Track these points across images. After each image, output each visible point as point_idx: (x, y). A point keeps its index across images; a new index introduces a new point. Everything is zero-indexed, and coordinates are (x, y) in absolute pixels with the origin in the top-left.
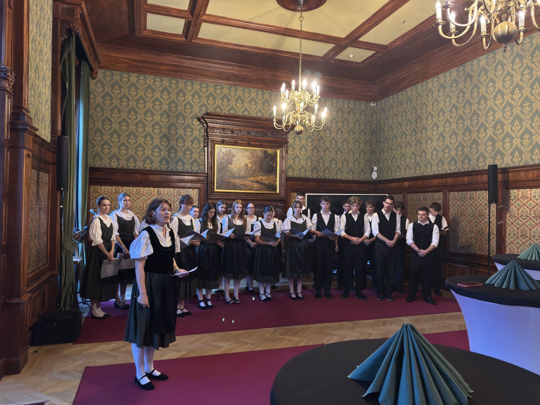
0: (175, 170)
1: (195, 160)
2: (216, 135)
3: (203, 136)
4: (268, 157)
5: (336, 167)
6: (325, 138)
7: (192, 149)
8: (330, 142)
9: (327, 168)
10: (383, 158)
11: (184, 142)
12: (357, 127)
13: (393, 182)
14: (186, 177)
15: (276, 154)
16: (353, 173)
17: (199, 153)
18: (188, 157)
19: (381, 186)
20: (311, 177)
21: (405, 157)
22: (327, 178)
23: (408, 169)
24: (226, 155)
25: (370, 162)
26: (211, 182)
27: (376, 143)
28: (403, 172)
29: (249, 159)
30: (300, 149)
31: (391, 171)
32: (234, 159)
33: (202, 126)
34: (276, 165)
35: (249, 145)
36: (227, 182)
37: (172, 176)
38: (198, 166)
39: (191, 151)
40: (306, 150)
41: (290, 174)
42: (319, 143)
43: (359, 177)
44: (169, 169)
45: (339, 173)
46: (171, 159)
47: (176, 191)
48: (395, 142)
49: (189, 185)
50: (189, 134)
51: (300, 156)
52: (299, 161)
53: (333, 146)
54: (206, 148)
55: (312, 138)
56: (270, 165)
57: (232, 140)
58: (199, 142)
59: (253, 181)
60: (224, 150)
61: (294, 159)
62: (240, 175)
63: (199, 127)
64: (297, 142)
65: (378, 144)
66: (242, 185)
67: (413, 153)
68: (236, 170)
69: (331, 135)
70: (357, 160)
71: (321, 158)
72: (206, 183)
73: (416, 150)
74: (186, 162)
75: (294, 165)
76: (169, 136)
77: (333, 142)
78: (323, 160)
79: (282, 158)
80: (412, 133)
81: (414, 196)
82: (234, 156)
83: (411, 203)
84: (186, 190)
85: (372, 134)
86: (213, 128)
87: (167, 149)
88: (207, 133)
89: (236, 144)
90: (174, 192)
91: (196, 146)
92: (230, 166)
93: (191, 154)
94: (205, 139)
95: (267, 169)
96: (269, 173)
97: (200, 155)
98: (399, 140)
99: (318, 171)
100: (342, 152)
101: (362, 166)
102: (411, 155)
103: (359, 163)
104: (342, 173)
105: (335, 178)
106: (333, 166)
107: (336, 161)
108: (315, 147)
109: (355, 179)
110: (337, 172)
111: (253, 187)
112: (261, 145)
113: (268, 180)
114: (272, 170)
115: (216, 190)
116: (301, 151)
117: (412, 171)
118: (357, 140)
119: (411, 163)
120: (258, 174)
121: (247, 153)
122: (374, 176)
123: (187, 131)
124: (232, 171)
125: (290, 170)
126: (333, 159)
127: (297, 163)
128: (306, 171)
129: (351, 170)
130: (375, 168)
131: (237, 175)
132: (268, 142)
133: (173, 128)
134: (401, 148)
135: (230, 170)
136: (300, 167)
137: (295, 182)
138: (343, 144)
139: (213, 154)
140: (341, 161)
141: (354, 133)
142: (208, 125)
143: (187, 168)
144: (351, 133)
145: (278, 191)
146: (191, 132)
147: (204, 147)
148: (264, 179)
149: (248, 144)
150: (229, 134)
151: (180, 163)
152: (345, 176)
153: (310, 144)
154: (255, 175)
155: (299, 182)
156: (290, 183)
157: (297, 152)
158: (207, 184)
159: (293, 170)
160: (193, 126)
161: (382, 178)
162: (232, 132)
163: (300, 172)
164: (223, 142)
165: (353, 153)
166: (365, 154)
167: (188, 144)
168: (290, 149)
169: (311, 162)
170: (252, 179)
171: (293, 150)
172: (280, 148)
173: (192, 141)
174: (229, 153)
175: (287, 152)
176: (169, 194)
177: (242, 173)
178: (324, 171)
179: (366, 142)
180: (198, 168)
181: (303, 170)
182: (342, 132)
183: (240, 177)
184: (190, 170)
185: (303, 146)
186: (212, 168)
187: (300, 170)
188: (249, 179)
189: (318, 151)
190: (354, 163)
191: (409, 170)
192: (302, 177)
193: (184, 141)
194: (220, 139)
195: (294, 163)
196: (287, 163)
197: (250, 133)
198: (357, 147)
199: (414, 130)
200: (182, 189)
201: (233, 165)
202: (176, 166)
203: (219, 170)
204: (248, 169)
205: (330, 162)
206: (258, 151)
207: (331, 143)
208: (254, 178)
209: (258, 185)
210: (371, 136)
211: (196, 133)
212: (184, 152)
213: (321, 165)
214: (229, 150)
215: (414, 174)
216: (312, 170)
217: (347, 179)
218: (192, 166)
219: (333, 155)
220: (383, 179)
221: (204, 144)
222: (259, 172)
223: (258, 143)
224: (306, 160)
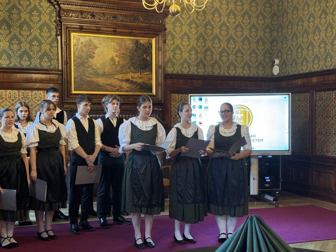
0: (19, 66)
1: (45, 54)
2: (72, 20)
3: (55, 21)
4: (140, 49)
5: (228, 61)
6: (213, 23)
7: (41, 39)
8: (220, 28)
9: (216, 62)
10: (286, 47)
11: (30, 30)
12: (253, 9)
13: (298, 78)
14: (34, 76)
15: (151, 44)
16: (250, 67)
17: (50, 44)
18: (35, 49)
19: (284, 84)
20: (196, 73)
21: (313, 47)
22: (216, 74)
23: (316, 61)
24: (85, 46)
25: (270, 54)
26: (68, 82)
27: (278, 28)
28: (310, 65)
29: (116, 51)
30: (182, 38)
31: (296, 64)
32: (96, 52)
33: (53, 8)
34: (151, 59)
35: (115, 33)
36: (88, 81)
37: (15, 75)
38: (50, 61)
39: (39, 41)
40: (189, 39)
41: (170, 70)
42: (206, 29)
43: (257, 72)
44: (11, 65)
45: (232, 68)
46: (13, 52)
47: (21, 94)
48: (300, 27)
49: (38, 85)
50: (35, 19)
51: (182, 47)
52: (181, 54)
53: (224, 33)
54: (59, 38)
55: (196, 24)
56: (144, 59)
57: (93, 26)
58: (50, 30)
59: (122, 80)
60: (83, 40)
61: (174, 51)
62: (104, 72)
63: (49, 9)
64: (178, 29)
65: (280, 30)
66: (108, 84)
67: (323, 41)
68: (99, 66)
69: (221, 20)
70: (254, 51)
71: (209, 49)
72: (60, 82)
73: (327, 37)
74: (33, 56)
75: (175, 58)
76: (10, 22)
77: (224, 28)
78: (212, 52)
79: (158, 49)
80: (321, 15)
81: (324, 94)
82: (96, 47)
83: (321, 103)
84: (34, 92)
85: (272, 18)
86: (68, 11)
87: (7, 39)
88: (60, 17)
89: (98, 31)
90: (19, 96)
91: (46, 34)
92: (91, 60)
93: (40, 45)
94: (57, 25)
95: (140, 65)
96: (143, 69)
97: (51, 46)
98: (305, 25)
99: (204, 66)
100: (235, 42)
101: (260, 58)
102: (320, 44)
103: (257, 55)
104: (235, 67)
105: (227, 74)
106: (224, 59)
107: (227, 52)
108: (201, 35)
109: (251, 75)
110: (229, 68)
111: (121, 88)
112: (131, 33)
113: (141, 78)
114: (146, 66)
115: (74, 92)
116: (182, 40)
117: (322, 63)
118: (254, 26)
119: (320, 53)
120: (128, 70)
121: (112, 43)
122: (276, 71)
123: (33, 15)
124: (95, 67)
125: (170, 65)
126: (224, 50)
127: (178, 56)
128: (189, 65)
129: (246, 63)
130: (277, 61)
131: (101, 72)
132: (140, 28)
133: (15, 11)
134: (308, 34)
135: (91, 66)
136: (181, 61)
137: (175, 80)
138: (236, 31)
139: (68, 44)
140: (234, 52)
141: (250, 17)
142: (60, 7)
143: (35, 63)
144: (246, 17)
145: (154, 92)
146: (39, 16)
147: (57, 35)
148: (136, 76)
149: (115, 31)
150: (89, 18)
151: (25, 58)
152: (239, 72)
153: (194, 31)
154: (125, 72)
155: (181, 81)
156: (169, 81)
157: (178, 41)
158: (62, 83)
159: (173, 64)
160: (41, 9)
161: (285, 73)
162: (93, 16)
163: (182, 67)
164: (81, 30)
165: (250, 42)
166: (264, 43)
167: (35, 32)
168: (169, 38)
169: (196, 54)
170: (120, 76)
171: (173, 40)
172: (155, 37)
173: (41, 28)
174: (90, 44)
175: (165, 42)
176: (12, 97)
177: (107, 69)
178: (213, 66)
179: (265, 28)
180: (49, 64)
181: (186, 65)
182: (235, 16)
183: (104, 75)
184: (39, 67)
185: (186, 34)
186: (67, 63)
187: (182, 64)
188: (117, 77)
189: (205, 40)
190: (250, 55)
191: (318, 63)
192: (185, 73)
193: (30, 28)
194: (77, 25)
195: (173, 56)
196: (164, 56)
197: (116, 17)
198: (253, 34)
199: (324, 12)
200: (29, 91)
201: (95, 59)
202: (20, 62)
203: (77, 66)
204: (114, 64)
205: (221, 54)
206: (128, 41)
207: (221, 30)
208: (123, 75)
209: (128, 85)
210: (272, 20)
211: (45, 18)
212: (30, 43)
213: (209, 58)
214: (90, 40)
215: (324, 67)
216: (197, 65)
217: (242, 75)
218: (41, 61)
219: (224, 45)
220: (286, 75)
221: (57, 32)
222: (129, 68)
223: (127, 31)
224: (189, 52)
